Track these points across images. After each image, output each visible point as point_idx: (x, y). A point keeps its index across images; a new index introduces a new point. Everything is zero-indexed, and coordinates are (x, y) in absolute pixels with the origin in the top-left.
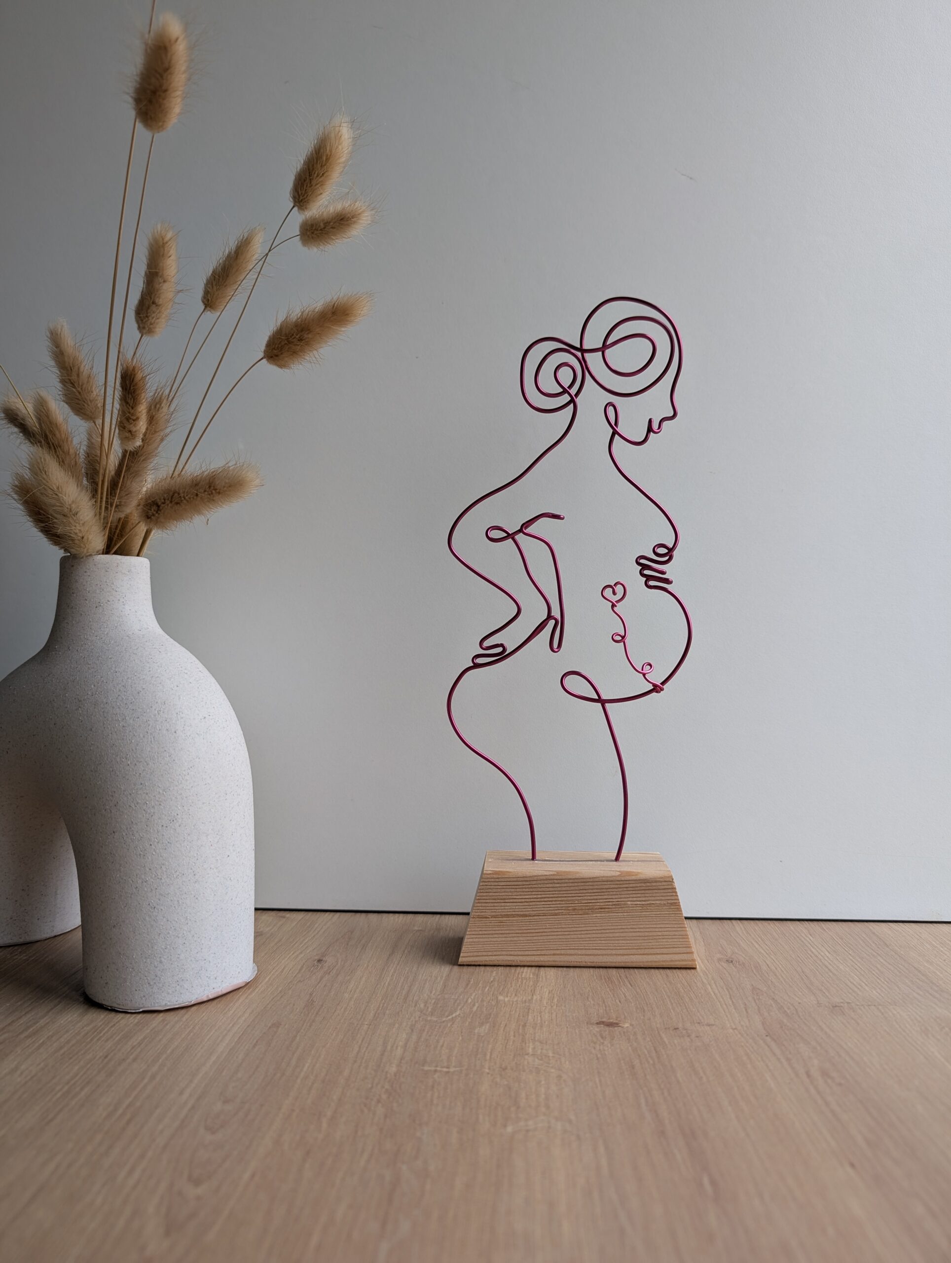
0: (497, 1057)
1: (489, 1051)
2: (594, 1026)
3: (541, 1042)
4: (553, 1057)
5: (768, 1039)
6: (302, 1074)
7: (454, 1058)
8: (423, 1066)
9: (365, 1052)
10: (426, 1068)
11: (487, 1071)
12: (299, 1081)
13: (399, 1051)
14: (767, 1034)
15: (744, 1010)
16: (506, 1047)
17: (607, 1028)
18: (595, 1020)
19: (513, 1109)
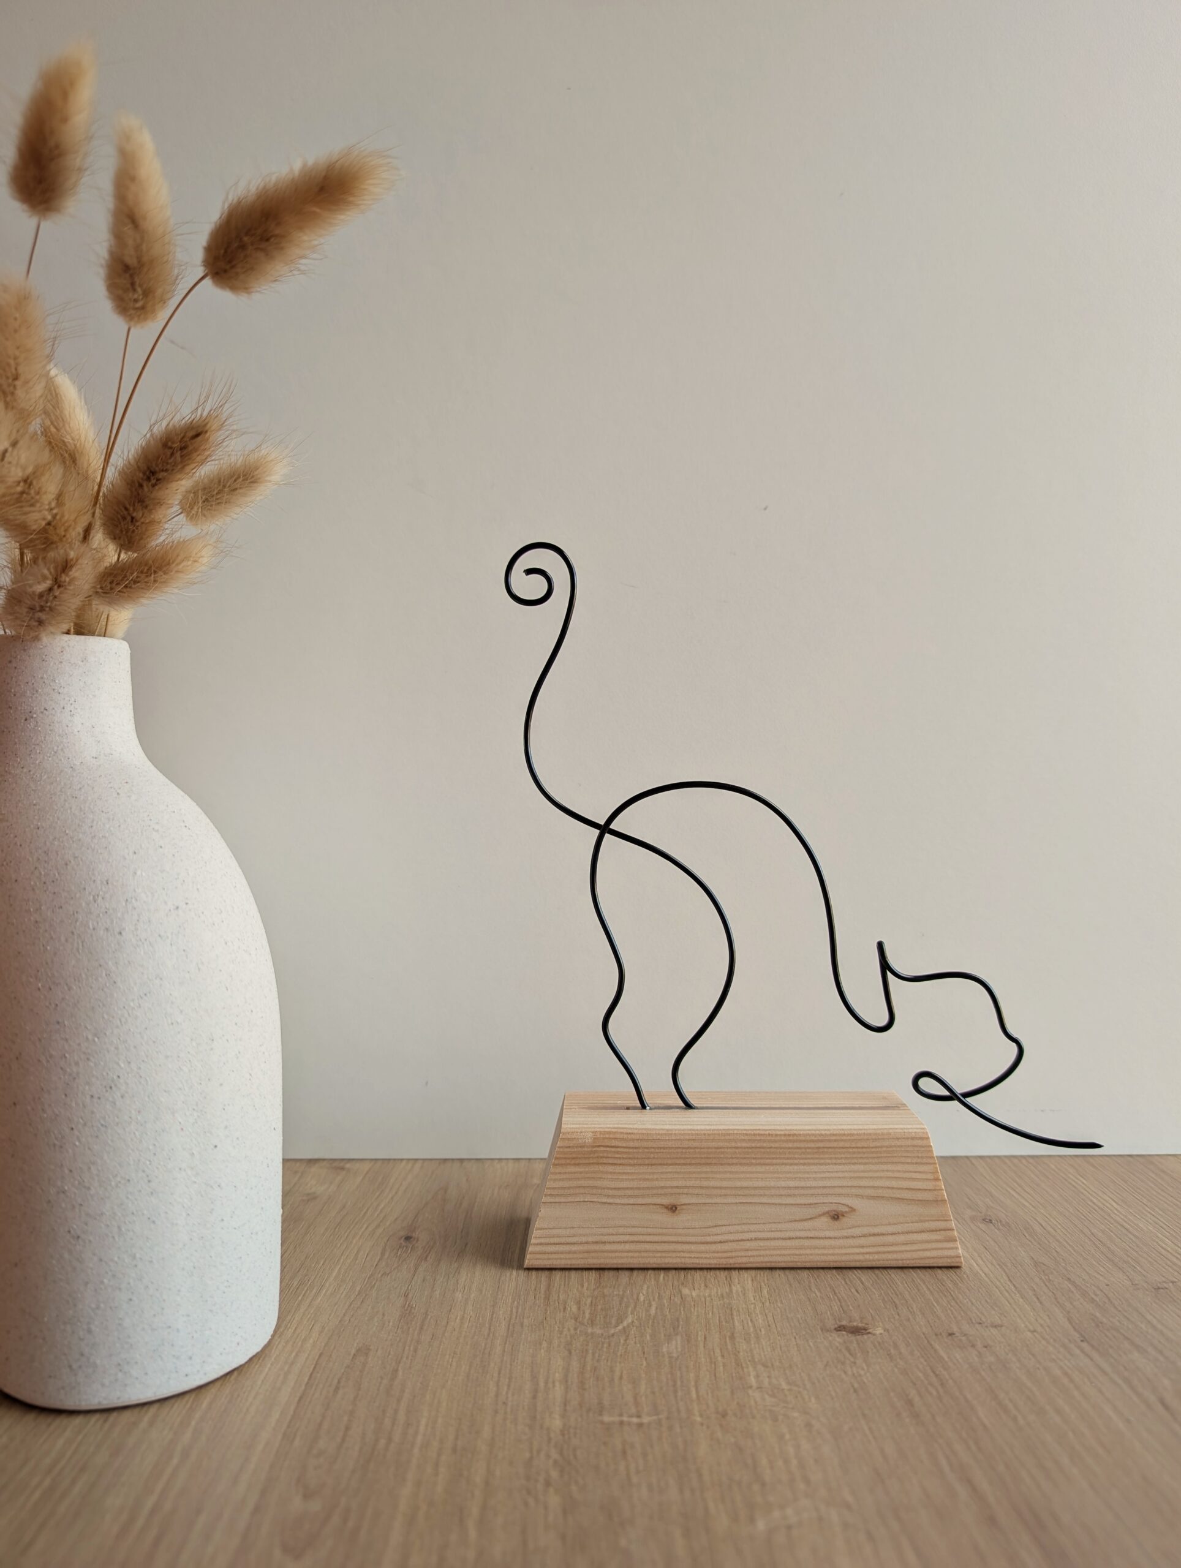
0: (707, 1394)
1: (693, 1383)
2: (833, 1334)
3: (765, 1366)
4: (789, 1390)
5: (1084, 1345)
6: (419, 1439)
7: (643, 1398)
8: (601, 1414)
9: (507, 1393)
10: (607, 1419)
11: (698, 1419)
12: (416, 1451)
13: (558, 1391)
14: (1082, 1339)
15: (1035, 1299)
16: (715, 1376)
17: (852, 1338)
18: (831, 1324)
19: (756, 1487)
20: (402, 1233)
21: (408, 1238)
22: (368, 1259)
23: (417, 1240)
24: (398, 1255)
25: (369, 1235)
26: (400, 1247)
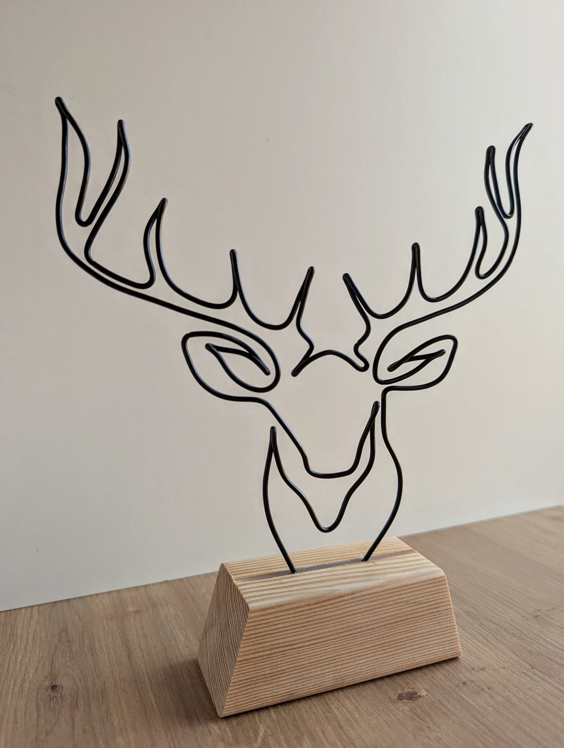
20: (47, 683)
21: (54, 687)
22: (27, 719)
23: (63, 688)
24: (52, 708)
25: (19, 692)
26: (50, 699)
